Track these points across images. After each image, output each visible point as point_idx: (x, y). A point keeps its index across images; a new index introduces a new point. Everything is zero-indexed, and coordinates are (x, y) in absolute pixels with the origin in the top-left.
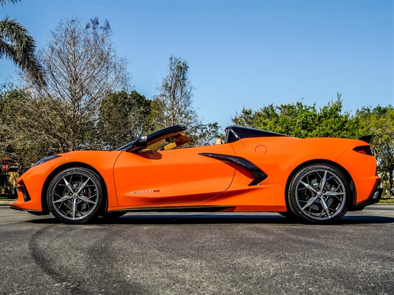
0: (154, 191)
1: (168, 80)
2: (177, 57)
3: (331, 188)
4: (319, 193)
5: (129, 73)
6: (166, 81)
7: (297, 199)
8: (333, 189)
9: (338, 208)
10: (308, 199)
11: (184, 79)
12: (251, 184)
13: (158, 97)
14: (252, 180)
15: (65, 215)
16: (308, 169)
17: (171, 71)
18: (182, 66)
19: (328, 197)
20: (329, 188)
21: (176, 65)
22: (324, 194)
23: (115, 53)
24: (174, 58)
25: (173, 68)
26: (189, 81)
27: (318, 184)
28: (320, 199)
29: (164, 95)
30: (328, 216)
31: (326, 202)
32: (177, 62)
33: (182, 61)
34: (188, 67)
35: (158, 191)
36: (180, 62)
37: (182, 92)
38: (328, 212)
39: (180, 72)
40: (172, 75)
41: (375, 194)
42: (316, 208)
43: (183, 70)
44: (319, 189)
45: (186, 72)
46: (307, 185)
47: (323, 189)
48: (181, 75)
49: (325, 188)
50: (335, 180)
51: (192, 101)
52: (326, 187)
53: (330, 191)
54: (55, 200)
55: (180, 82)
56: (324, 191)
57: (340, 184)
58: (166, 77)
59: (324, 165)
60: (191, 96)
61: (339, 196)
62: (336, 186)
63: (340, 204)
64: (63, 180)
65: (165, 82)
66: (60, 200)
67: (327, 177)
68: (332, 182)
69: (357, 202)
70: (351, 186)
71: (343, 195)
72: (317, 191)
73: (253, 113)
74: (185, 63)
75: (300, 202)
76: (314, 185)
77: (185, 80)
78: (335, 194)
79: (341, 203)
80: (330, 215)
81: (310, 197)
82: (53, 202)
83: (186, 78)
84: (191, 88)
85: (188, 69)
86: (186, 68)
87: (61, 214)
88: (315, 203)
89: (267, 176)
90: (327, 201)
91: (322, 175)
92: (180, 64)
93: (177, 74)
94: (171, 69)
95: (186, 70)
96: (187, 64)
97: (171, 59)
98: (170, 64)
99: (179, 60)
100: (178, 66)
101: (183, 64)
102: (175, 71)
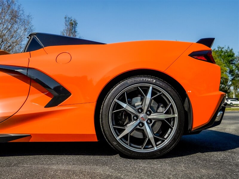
1: (64, 32)
2: (70, 17)
3: (158, 108)
4: (141, 115)
5: (33, 26)
6: (63, 33)
7: (111, 124)
8: (161, 109)
9: (167, 135)
10: (127, 123)
12: (49, 105)
14: (52, 99)
16: (127, 83)
17: (66, 26)
18: (73, 23)
19: (153, 121)
20: (155, 109)
21: (69, 22)
22: (149, 117)
23: (23, 11)
24: (67, 18)
25: (67, 24)
26: (78, 33)
27: (140, 103)
28: (143, 124)
30: (153, 147)
31: (152, 128)
32: (70, 20)
33: (73, 20)
36: (71, 20)
38: (153, 141)
39: (72, 27)
40: (67, 29)
41: (218, 115)
42: (139, 135)
43: (74, 26)
44: (142, 110)
45: (76, 27)
46: (124, 105)
47: (148, 110)
48: (73, 29)
49: (150, 109)
50: (164, 97)
52: (151, 107)
53: (157, 112)
55: (73, 34)
56: (149, 112)
57: (170, 102)
58: (63, 31)
59: (148, 77)
61: (169, 120)
62: (165, 105)
63: (170, 130)
67: (153, 94)
68: (160, 100)
69: (194, 126)
70: (186, 105)
71: (174, 118)
72: (140, 113)
74: (75, 21)
75: (115, 129)
76: (136, 104)
78: (163, 117)
79: (172, 129)
80: (157, 145)
81: (130, 121)
83: (76, 31)
85: (77, 25)
86: (76, 24)
88: (136, 129)
89: (71, 94)
90: (152, 126)
91: (146, 92)
92: (72, 21)
93: (70, 29)
94: (66, 25)
95: (76, 25)
96: (77, 21)
97: (65, 18)
98: (65, 22)
99: (71, 19)
100: (70, 23)
101: (74, 22)
102: (69, 26)
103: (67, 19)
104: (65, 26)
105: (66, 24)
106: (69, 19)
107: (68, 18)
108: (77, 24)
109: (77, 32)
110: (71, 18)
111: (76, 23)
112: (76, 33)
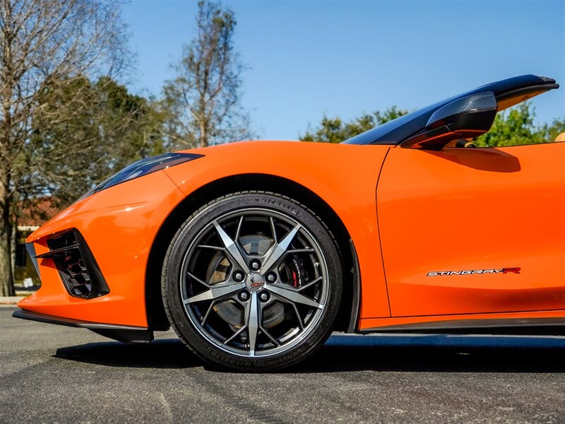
0: (505, 271)
5: (125, 25)
6: (191, 50)
11: (226, 47)
13: (173, 83)
15: (222, 341)
17: (201, 30)
18: (225, 20)
21: (211, 17)
24: (206, 4)
25: (204, 24)
26: (237, 51)
29: (183, 80)
32: (214, 11)
33: (224, 10)
34: (235, 23)
35: (516, 270)
36: (219, 12)
37: (222, 73)
39: (219, 34)
40: (203, 39)
43: (224, 29)
45: (230, 32)
48: (219, 40)
51: (242, 94)
54: (189, 296)
55: (219, 54)
58: (189, 43)
60: (238, 83)
64: (214, 229)
65: (187, 52)
66: (208, 295)
73: (343, 126)
74: (230, 14)
77: (229, 49)
82: (185, 302)
83: (231, 46)
84: (240, 67)
85: (235, 27)
87: (212, 340)
92: (221, 15)
93: (211, 38)
94: (200, 27)
95: (232, 30)
96: (235, 16)
97: (201, 4)
98: (198, 15)
99: (219, 8)
100: (214, 21)
101: (226, 17)
102: (209, 30)
103: (205, 9)
104: (198, 28)
105: (199, 22)
106: (212, 8)
107: (209, 4)
108: (233, 25)
109: (233, 50)
110: (217, 5)
111: (231, 22)
112: (230, 52)
